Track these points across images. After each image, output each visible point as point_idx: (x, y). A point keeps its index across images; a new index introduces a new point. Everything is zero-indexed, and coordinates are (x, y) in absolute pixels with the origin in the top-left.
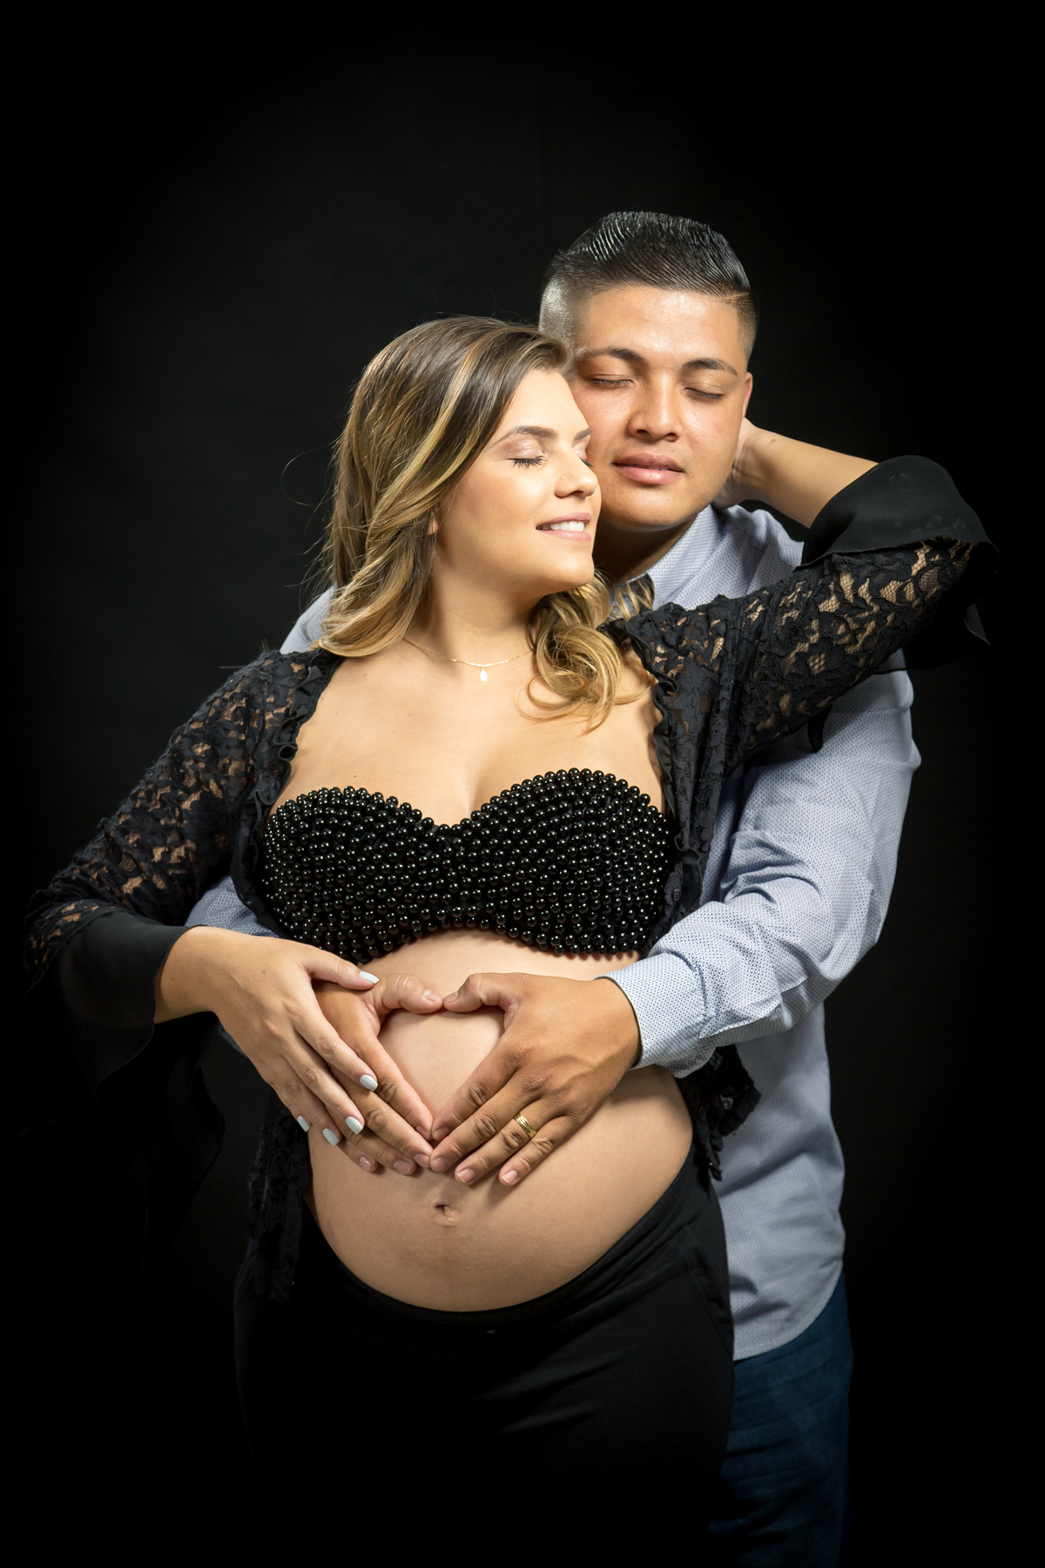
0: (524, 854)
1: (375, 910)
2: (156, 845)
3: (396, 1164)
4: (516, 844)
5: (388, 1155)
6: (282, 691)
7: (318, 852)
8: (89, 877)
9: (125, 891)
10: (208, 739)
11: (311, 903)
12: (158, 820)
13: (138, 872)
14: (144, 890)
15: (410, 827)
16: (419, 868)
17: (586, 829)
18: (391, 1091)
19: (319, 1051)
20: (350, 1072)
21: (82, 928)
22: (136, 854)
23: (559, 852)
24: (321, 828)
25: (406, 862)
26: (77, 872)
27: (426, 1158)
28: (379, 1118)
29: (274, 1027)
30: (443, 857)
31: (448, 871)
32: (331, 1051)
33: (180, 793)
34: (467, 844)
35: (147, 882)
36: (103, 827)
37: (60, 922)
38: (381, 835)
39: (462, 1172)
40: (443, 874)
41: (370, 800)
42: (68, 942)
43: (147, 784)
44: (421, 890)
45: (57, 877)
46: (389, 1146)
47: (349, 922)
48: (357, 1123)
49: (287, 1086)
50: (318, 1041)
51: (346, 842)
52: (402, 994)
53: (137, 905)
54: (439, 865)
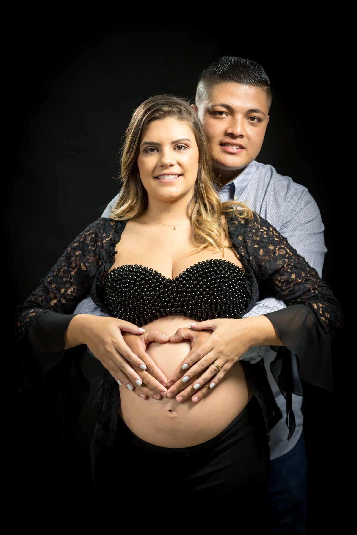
0: (198, 290)
1: (144, 308)
2: (62, 288)
3: (154, 396)
4: (195, 287)
5: (151, 393)
6: (108, 232)
7: (124, 287)
8: (38, 300)
9: (51, 305)
10: (80, 249)
11: (121, 305)
12: (62, 279)
13: (56, 297)
14: (58, 304)
15: (157, 279)
16: (160, 294)
17: (220, 282)
18: (152, 370)
19: (125, 356)
20: (136, 363)
21: (37, 318)
22: (55, 292)
23: (210, 290)
24: (125, 279)
25: (155, 292)
26: (33, 298)
27: (165, 393)
28: (147, 380)
29: (108, 349)
30: (168, 291)
31: (170, 295)
32: (129, 356)
33: (70, 269)
34: (177, 286)
35: (59, 301)
36: (42, 282)
37: (28, 316)
38: (147, 282)
39: (179, 398)
40: (168, 296)
41: (143, 269)
42: (32, 323)
43: (58, 266)
44: (161, 302)
45: (26, 300)
46: (151, 389)
47: (135, 312)
48: (139, 382)
49: (114, 369)
50: (124, 353)
51: (134, 284)
52: (154, 336)
53: (55, 309)
54: (167, 293)
